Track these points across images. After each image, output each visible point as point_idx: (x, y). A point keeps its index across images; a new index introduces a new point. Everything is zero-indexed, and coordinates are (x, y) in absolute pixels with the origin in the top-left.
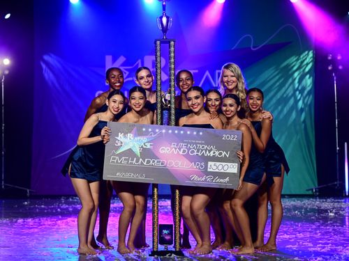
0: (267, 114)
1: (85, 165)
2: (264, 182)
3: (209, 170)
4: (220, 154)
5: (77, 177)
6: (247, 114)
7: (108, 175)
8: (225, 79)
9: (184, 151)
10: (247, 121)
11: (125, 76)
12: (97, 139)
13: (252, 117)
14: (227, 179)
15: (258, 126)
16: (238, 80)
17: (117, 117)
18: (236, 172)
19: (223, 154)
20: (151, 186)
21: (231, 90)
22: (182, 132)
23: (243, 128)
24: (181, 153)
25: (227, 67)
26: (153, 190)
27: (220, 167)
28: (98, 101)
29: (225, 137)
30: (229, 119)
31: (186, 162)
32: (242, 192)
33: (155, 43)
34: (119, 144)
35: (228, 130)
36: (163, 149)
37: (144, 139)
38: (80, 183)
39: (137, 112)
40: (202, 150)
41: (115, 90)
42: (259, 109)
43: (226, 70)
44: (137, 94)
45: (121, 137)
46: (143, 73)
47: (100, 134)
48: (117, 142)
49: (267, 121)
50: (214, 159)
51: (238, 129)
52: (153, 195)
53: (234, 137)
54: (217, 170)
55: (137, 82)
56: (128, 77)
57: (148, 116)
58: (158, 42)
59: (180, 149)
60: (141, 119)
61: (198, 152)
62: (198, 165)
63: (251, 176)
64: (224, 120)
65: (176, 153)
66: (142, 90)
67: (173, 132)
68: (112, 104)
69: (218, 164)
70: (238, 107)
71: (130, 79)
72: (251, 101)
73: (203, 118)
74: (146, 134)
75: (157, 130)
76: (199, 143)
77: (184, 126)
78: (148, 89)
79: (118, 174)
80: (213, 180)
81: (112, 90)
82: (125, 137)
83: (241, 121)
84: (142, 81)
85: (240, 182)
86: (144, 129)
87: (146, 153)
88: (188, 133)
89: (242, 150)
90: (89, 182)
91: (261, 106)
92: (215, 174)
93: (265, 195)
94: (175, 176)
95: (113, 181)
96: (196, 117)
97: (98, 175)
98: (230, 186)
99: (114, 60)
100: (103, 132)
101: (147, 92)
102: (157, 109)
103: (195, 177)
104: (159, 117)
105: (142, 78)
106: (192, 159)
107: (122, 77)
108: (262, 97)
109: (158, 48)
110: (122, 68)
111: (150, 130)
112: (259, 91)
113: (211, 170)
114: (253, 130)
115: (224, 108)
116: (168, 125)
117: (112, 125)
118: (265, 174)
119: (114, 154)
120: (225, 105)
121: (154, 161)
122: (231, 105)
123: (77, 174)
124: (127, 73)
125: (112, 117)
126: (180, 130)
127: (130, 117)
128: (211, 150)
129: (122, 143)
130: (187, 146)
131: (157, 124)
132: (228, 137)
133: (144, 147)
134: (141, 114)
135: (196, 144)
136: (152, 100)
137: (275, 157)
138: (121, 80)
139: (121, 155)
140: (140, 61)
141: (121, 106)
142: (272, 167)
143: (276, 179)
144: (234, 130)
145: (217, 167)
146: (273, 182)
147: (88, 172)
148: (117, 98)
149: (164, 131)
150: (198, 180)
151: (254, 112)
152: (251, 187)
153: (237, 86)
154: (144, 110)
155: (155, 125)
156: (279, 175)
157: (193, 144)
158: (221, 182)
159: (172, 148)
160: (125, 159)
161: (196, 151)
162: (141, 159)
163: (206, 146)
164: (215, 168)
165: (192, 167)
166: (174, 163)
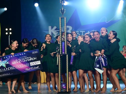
3: (31, 65)
4: (33, 59)
9: (21, 61)
14: (38, 67)
19: (34, 59)
22: (18, 55)
24: (20, 62)
27: (34, 63)
29: (33, 53)
31: (22, 65)
36: (13, 63)
37: (6, 61)
40: (27, 59)
53: (36, 52)
54: (34, 65)
59: (19, 61)
61: (25, 60)
62: (27, 65)
65: (18, 63)
69: (33, 62)
75: (9, 57)
76: (25, 57)
80: (33, 68)
86: (4, 58)
87: (8, 66)
88: (20, 55)
92: (33, 66)
103: (27, 69)
106: (24, 63)
111: (7, 57)
113: (32, 65)
121: (11, 68)
128: (30, 58)
130: (21, 59)
132: (34, 52)
133: (6, 64)
149: (12, 56)
157: (23, 58)
158: (36, 69)
159: (16, 62)
160: (1, 70)
161: (24, 60)
162: (7, 68)
163: (28, 58)
164: (33, 64)
165: (25, 66)
166: (18, 66)
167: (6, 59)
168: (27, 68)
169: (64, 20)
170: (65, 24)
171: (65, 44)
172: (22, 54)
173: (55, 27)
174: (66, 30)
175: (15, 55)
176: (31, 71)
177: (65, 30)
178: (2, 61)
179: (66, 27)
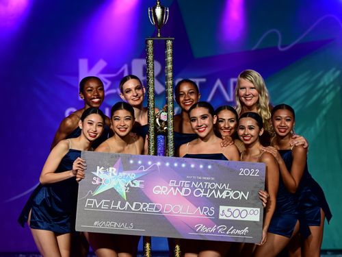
0: (300, 140)
1: (51, 211)
2: (298, 233)
3: (220, 217)
4: (236, 195)
5: (39, 228)
6: (272, 140)
7: (82, 225)
8: (242, 92)
9: (187, 192)
10: (273, 150)
11: (106, 87)
12: (67, 175)
13: (279, 144)
14: (246, 230)
15: (287, 157)
16: (260, 92)
17: (94, 145)
18: (258, 220)
19: (240, 196)
20: (141, 240)
21: (250, 107)
22: (183, 165)
23: (267, 159)
24: (182, 194)
25: (244, 76)
26: (144, 245)
27: (236, 214)
28: (69, 122)
29: (242, 171)
30: (248, 146)
31: (189, 206)
32: (266, 247)
33: (147, 44)
34: (97, 182)
35: (246, 161)
36: (158, 189)
37: (132, 175)
38: (43, 236)
39: (122, 138)
40: (211, 190)
41: (92, 107)
42: (289, 133)
43: (243, 80)
44: (122, 113)
45: (99, 172)
46: (131, 84)
47: (71, 168)
48: (94, 178)
49: (300, 150)
50: (228, 202)
51: (260, 160)
52: (144, 252)
53: (254, 173)
54: (232, 218)
55: (122, 97)
56: (110, 88)
57: (137, 144)
58: (150, 42)
59: (181, 189)
60: (126, 148)
61: (206, 192)
62: (206, 210)
63: (278, 225)
64: (242, 149)
65: (174, 194)
66: (129, 107)
67: (172, 166)
68: (88, 127)
69: (233, 208)
70: (260, 130)
71: (113, 91)
72: (278, 123)
73: (212, 146)
74: (134, 167)
75: (150, 163)
76: (207, 181)
77: (187, 156)
78: (137, 106)
79: (96, 223)
80: (225, 231)
81: (88, 107)
82: (106, 172)
83: (265, 149)
84: (129, 95)
85: (264, 233)
86: (131, 162)
87: (134, 194)
88: (193, 166)
89: (266, 189)
90: (56, 234)
91: (292, 129)
92: (229, 223)
93: (299, 251)
94: (175, 226)
95: (90, 233)
96: (203, 144)
97: (69, 224)
98: (250, 239)
99: (91, 66)
100: (75, 165)
101: (136, 111)
102: (148, 134)
103: (202, 228)
104: (152, 144)
105: (129, 91)
106: (197, 202)
107: (102, 89)
108: (293, 117)
109: (150, 49)
110: (102, 77)
111: (140, 162)
112: (289, 108)
113: (224, 217)
114: (281, 162)
115: (241, 132)
116: (165, 155)
117: (88, 155)
118: (298, 221)
119: (90, 196)
120: (243, 128)
121: (145, 206)
122: (251, 128)
123: (39, 224)
124: (109, 83)
125: (87, 145)
126: (180, 163)
127: (113, 144)
128: (224, 189)
129: (101, 180)
130: (190, 184)
131: (149, 154)
132: (247, 172)
133: (132, 186)
134: (127, 140)
135: (203, 181)
136: (143, 121)
137: (312, 198)
138: (101, 94)
139: (99, 197)
140: (125, 67)
141: (100, 130)
142: (308, 212)
143: (314, 229)
144: (255, 162)
145: (232, 214)
146: (309, 233)
147: (55, 220)
148: (95, 118)
149: (159, 164)
150: (206, 231)
151: (283, 137)
152: (278, 240)
153: (258, 102)
154: (131, 134)
155: (146, 156)
156: (318, 224)
157: (199, 181)
158: (237, 234)
159: (169, 188)
160: (106, 203)
161: (202, 191)
162: (127, 203)
163: (216, 185)
164: (229, 214)
165: (198, 213)
166: (172, 209)
167: (136, 169)
168: (202, 222)
172: (201, 166)
178: (120, 170)
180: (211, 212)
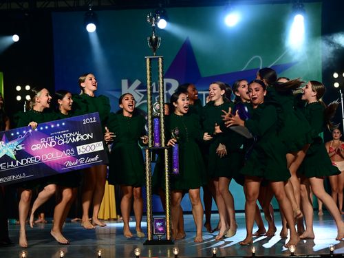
3: (79, 154)
4: (85, 137)
9: (53, 143)
14: (97, 157)
19: (88, 137)
22: (47, 127)
24: (51, 145)
29: (85, 121)
31: (57, 152)
36: (34, 147)
37: (15, 143)
40: (68, 138)
50: (81, 143)
53: (92, 121)
54: (86, 152)
59: (49, 143)
61: (65, 140)
62: (68, 152)
65: (46, 147)
67: (39, 130)
69: (85, 146)
75: (24, 132)
76: (64, 133)
86: (12, 134)
88: (52, 126)
92: (85, 156)
103: (69, 163)
106: (62, 148)
111: (18, 133)
113: (81, 153)
121: (29, 160)
126: (44, 126)
128: (76, 136)
130: (54, 138)
132: (88, 121)
135: (62, 134)
145: (86, 150)
149: (30, 131)
150: (72, 165)
157: (59, 135)
158: (92, 161)
159: (42, 144)
160: (3, 165)
161: (63, 140)
163: (71, 134)
164: (83, 150)
165: (64, 155)
166: (47, 157)
168: (68, 159)
169: (158, 63)
170: (161, 75)
171: (160, 122)
172: (58, 125)
173: (137, 83)
174: (163, 88)
175: (38, 127)
176: (79, 168)
177: (161, 90)
178: (6, 142)
179: (163, 81)
180: (72, 152)
